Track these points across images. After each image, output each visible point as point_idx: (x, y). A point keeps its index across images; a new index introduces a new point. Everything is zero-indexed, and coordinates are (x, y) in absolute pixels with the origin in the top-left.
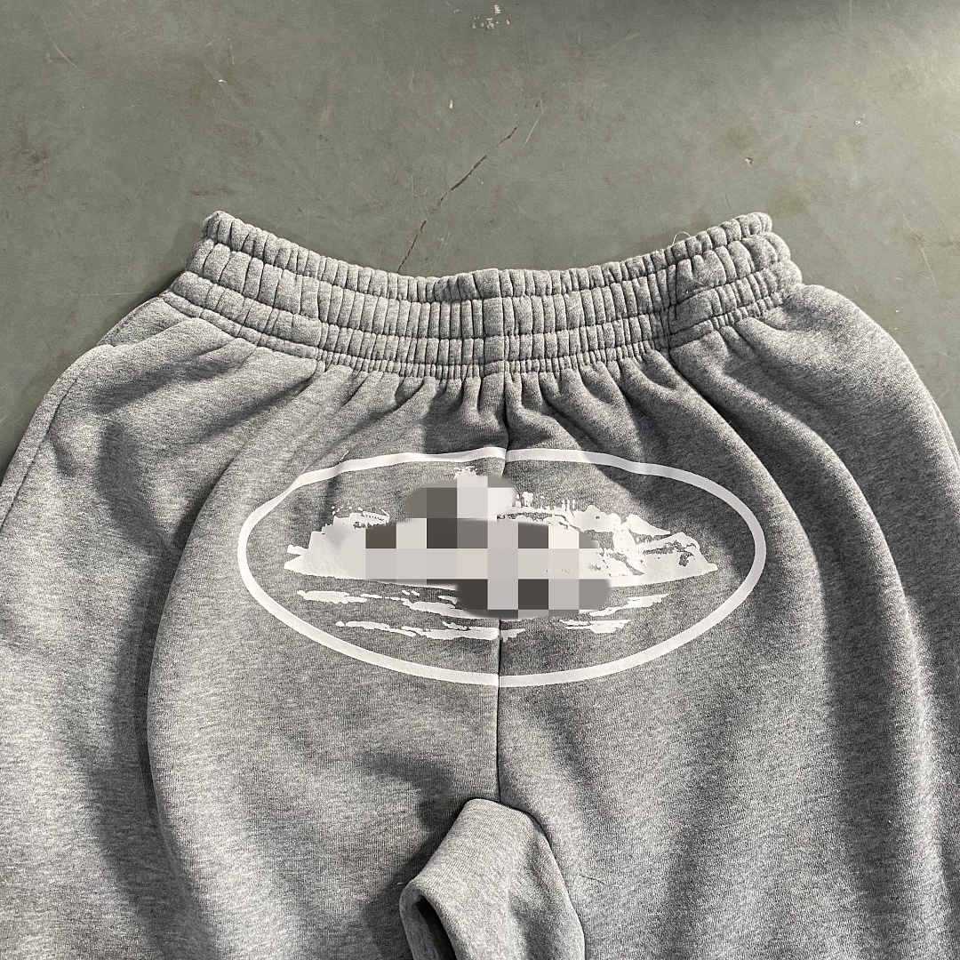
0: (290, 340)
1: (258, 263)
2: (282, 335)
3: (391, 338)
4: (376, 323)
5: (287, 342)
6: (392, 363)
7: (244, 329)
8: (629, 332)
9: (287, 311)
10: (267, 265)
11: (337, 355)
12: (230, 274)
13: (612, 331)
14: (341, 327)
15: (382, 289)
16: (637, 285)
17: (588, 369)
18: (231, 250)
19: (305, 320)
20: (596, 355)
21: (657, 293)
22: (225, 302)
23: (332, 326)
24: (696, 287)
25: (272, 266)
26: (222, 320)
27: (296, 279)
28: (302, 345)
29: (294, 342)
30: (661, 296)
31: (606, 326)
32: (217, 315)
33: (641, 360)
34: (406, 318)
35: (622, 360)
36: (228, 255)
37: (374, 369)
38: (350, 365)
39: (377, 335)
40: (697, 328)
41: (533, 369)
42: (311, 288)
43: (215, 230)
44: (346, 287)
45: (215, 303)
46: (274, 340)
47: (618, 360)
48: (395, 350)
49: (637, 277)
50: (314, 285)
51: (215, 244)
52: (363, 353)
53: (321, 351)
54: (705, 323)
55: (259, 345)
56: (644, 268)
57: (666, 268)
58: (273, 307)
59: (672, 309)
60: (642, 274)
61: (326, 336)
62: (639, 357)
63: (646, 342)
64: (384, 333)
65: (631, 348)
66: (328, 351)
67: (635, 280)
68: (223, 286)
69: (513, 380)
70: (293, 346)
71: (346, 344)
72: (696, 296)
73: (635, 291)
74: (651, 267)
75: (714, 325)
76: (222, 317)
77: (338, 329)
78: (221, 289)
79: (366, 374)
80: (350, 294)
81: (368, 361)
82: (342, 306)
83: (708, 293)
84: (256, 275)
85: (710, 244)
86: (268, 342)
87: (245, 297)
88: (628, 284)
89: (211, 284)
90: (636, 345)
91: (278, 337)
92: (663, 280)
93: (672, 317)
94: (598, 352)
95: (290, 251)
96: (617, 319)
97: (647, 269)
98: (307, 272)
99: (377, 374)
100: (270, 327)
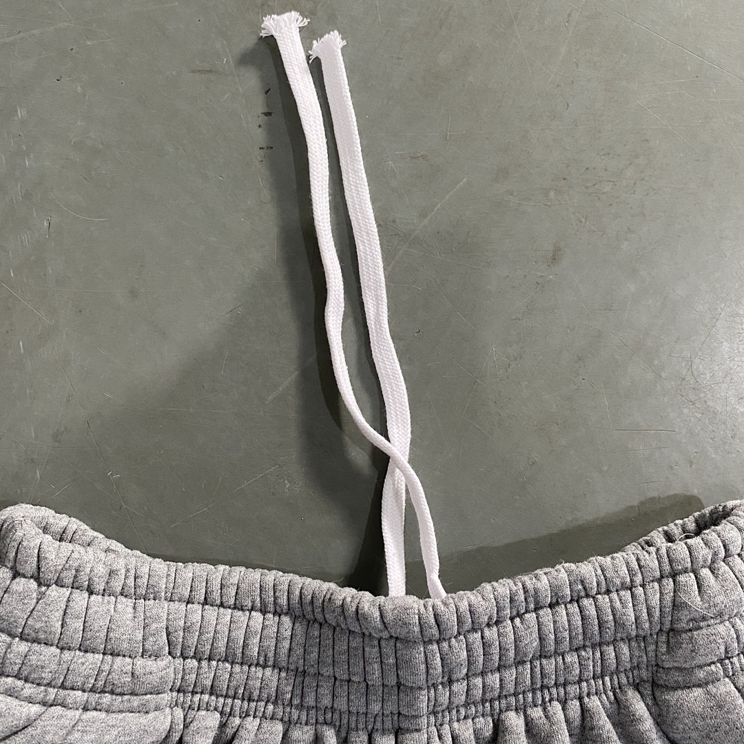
0: (131, 694)
1: (81, 598)
2: (119, 690)
3: (268, 671)
4: (247, 653)
5: (126, 697)
6: (271, 707)
7: (62, 693)
8: (599, 664)
9: (124, 656)
10: (93, 597)
11: (197, 698)
12: (38, 625)
13: (577, 666)
14: (199, 661)
15: (253, 602)
16: (618, 605)
17: (537, 713)
18: (40, 585)
19: (150, 664)
20: (550, 694)
21: (645, 615)
22: (31, 666)
23: (189, 660)
24: (704, 618)
25: (100, 597)
26: (29, 690)
27: (134, 608)
28: (149, 696)
29: (136, 695)
30: (651, 623)
31: (568, 659)
32: (20, 683)
33: (612, 698)
34: (286, 644)
35: (586, 700)
36: (35, 595)
37: (247, 715)
38: (216, 709)
39: (250, 666)
40: (701, 674)
41: (466, 718)
42: (157, 619)
43: (12, 555)
44: (206, 602)
45: (16, 668)
46: (107, 699)
47: (580, 699)
48: (274, 690)
49: (617, 591)
50: (161, 609)
51: (14, 578)
52: (231, 693)
53: (175, 694)
54: (713, 667)
55: (85, 709)
56: (628, 580)
57: (659, 580)
58: (104, 654)
59: (664, 638)
60: (623, 587)
61: (180, 676)
62: (611, 694)
63: (623, 676)
64: (257, 665)
65: (601, 682)
66: (184, 692)
67: (614, 596)
68: (27, 640)
69: (440, 737)
70: (136, 701)
71: (208, 683)
72: (704, 631)
73: (614, 615)
74: (638, 579)
75: (725, 670)
76: (28, 685)
77: (196, 663)
78: (22, 647)
79: (237, 721)
80: (211, 612)
81: (238, 702)
82: (201, 634)
83: (721, 629)
84: (78, 618)
85: (722, 554)
86: (98, 703)
87: (62, 649)
88: (603, 600)
89: (8, 639)
90: (607, 679)
91: (112, 692)
92: (655, 600)
93: (664, 649)
94: (554, 691)
95: (123, 571)
96: (584, 647)
97: (632, 581)
98: (150, 594)
99: (252, 724)
100: (101, 683)
